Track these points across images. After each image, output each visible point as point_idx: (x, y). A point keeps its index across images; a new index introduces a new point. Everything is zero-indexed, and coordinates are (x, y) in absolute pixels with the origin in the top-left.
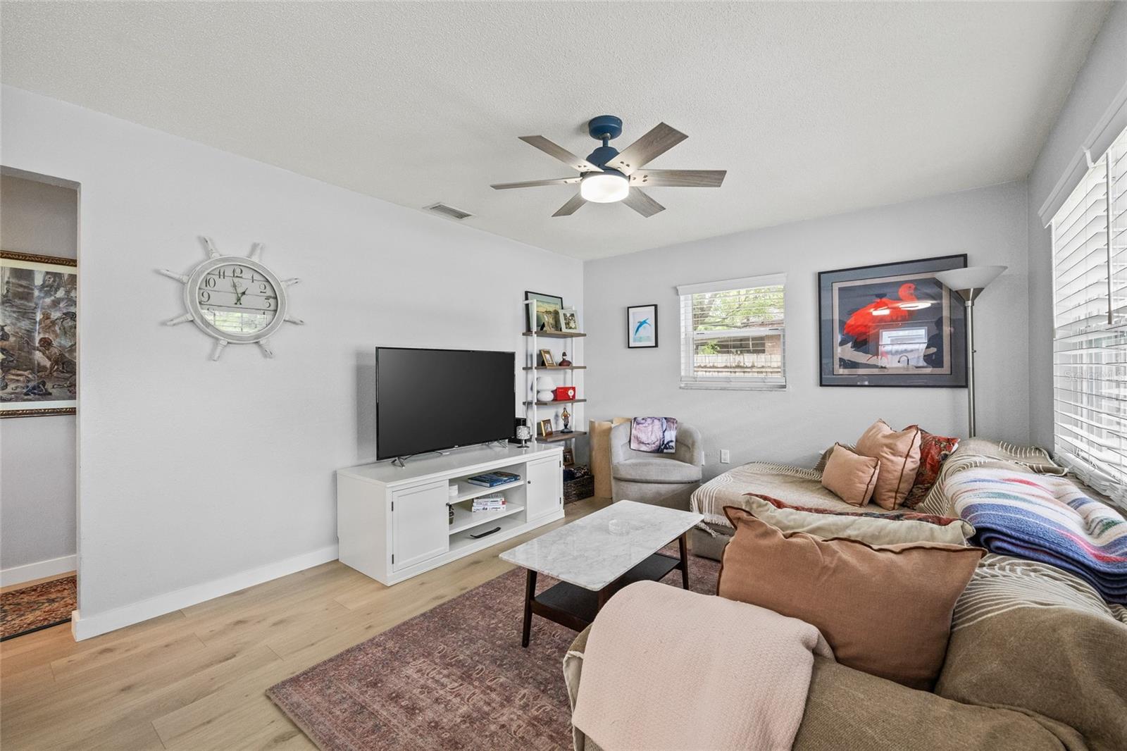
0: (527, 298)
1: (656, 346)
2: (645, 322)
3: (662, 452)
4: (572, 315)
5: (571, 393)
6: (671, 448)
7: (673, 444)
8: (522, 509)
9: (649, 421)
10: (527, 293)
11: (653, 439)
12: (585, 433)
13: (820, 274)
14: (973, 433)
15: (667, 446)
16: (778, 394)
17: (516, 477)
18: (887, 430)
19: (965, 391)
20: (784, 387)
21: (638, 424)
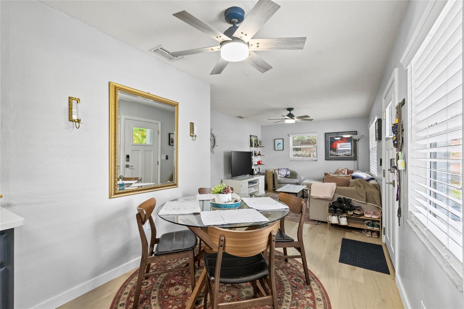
0: (251, 137)
1: (283, 150)
2: (280, 143)
3: (286, 177)
4: (261, 141)
5: (261, 162)
6: (289, 176)
7: (289, 175)
8: (258, 190)
9: (282, 169)
10: (251, 136)
11: (284, 174)
12: (264, 173)
13: (326, 133)
14: (358, 169)
15: (288, 175)
16: (316, 162)
17: (256, 183)
18: (341, 169)
19: (356, 161)
20: (317, 160)
21: (280, 170)
